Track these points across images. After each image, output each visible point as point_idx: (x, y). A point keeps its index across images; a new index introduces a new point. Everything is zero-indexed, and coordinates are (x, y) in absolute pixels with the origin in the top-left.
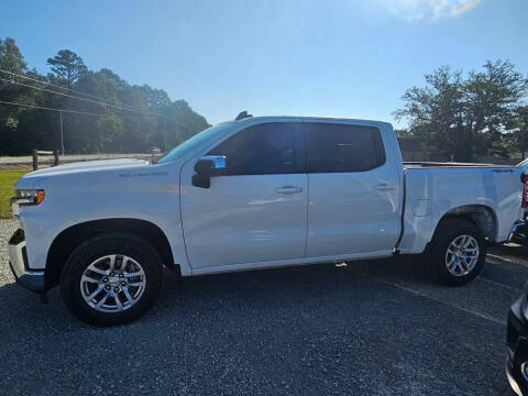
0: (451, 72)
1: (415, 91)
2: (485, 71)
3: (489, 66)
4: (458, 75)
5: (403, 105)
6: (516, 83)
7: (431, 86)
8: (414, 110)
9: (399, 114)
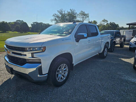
0: (63, 10)
1: (55, 14)
2: (70, 11)
3: (71, 10)
4: (64, 11)
5: (53, 18)
6: (76, 15)
7: (59, 14)
8: (55, 20)
9: (52, 20)
